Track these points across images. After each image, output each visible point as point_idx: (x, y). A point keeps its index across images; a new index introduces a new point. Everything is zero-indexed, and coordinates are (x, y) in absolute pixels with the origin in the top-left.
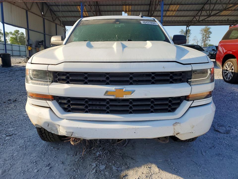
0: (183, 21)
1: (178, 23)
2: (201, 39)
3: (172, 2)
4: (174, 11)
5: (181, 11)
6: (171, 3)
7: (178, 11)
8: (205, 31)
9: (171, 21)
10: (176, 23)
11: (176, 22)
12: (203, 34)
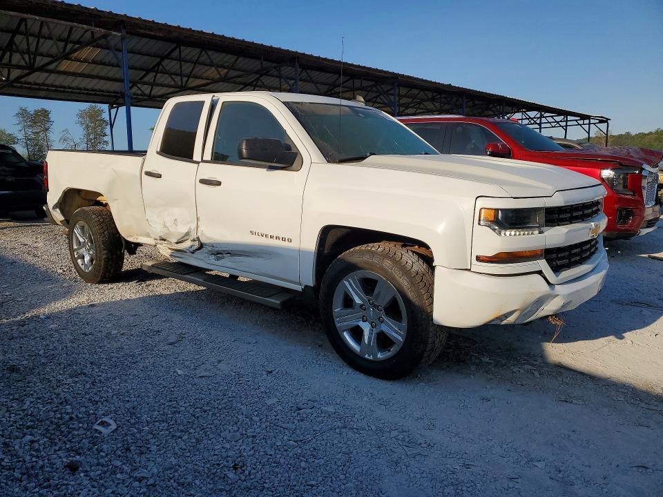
0: (103, 91)
1: (87, 94)
2: (82, 137)
3: (84, 36)
4: (85, 61)
5: (102, 63)
6: (80, 38)
7: (94, 62)
8: (91, 117)
9: (70, 88)
10: (84, 93)
11: (82, 91)
12: (87, 127)
